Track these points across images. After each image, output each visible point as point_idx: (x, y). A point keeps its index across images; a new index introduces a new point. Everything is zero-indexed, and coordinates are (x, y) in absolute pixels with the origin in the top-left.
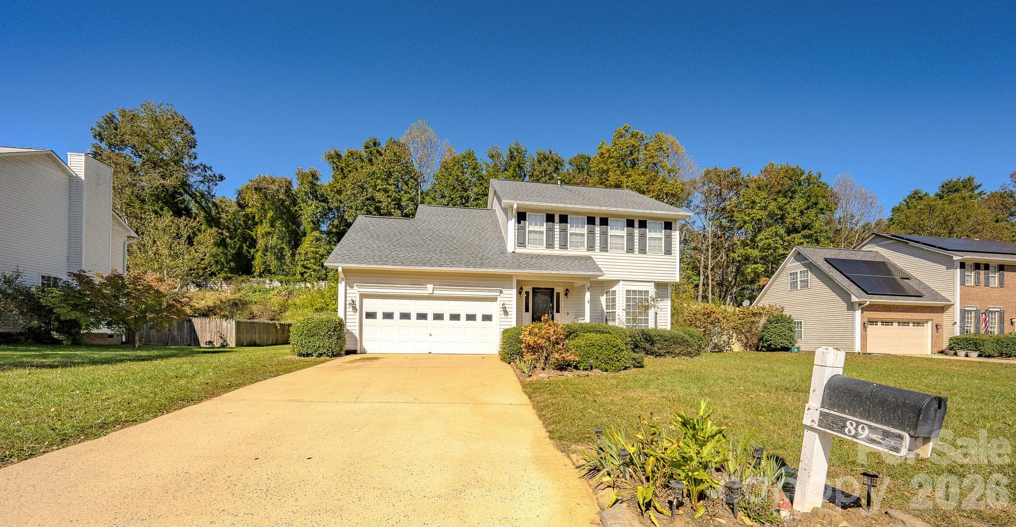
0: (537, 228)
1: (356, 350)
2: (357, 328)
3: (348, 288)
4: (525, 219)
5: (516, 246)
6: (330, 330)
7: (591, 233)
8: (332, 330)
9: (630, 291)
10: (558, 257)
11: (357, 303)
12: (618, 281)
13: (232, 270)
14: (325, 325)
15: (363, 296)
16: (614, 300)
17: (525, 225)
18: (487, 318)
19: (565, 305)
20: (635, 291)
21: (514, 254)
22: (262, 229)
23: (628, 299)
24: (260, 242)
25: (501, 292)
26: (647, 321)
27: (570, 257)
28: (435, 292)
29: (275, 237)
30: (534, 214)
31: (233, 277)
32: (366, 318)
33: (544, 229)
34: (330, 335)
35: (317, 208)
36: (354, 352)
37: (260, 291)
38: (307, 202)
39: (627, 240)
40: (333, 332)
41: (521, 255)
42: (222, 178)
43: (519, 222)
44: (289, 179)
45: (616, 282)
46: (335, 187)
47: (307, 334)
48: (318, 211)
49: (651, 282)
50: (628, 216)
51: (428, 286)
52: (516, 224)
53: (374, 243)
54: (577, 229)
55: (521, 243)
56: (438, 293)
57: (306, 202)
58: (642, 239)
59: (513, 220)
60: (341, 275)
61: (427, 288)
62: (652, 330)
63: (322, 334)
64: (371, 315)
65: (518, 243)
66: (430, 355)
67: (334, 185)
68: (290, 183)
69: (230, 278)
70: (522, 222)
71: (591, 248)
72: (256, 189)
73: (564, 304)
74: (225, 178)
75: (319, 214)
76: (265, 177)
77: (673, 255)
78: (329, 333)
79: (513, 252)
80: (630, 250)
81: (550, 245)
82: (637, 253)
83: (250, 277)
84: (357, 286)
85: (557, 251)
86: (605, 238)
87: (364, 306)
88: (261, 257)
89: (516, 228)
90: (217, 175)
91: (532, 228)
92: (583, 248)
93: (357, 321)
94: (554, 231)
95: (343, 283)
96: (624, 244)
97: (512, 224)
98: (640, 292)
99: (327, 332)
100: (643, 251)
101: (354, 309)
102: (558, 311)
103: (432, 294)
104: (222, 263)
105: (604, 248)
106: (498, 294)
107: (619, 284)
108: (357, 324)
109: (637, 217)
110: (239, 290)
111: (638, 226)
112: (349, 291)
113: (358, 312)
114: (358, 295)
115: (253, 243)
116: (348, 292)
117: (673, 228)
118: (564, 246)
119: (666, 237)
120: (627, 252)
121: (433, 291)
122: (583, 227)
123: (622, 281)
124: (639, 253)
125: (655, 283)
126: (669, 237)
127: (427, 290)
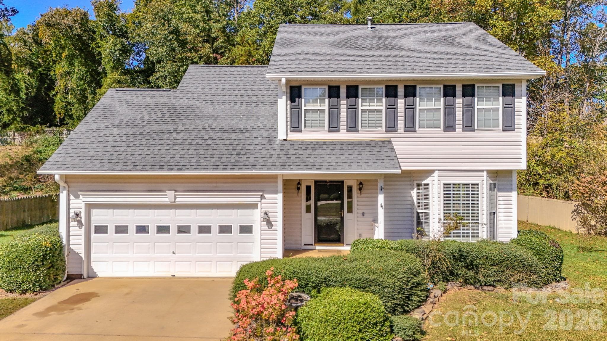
0: (317, 106)
1: (81, 275)
2: (83, 246)
3: (72, 197)
4: (300, 97)
5: (289, 131)
6: (37, 260)
7: (392, 108)
8: (39, 259)
9: (449, 185)
10: (342, 143)
11: (83, 215)
12: (433, 171)
13: (25, 120)
14: (30, 255)
15: (90, 207)
16: (426, 196)
17: (300, 102)
18: (246, 229)
19: (359, 203)
20: (457, 185)
21: (285, 142)
22: (59, 68)
23: (447, 197)
24: (59, 84)
25: (262, 197)
27: (360, 143)
28: (177, 200)
29: (75, 77)
30: (311, 87)
31: (26, 127)
32: (95, 233)
33: (325, 106)
34: (38, 266)
35: (115, 45)
36: (79, 277)
37: (53, 145)
38: (106, 36)
39: (445, 115)
40: (42, 261)
41: (293, 143)
42: (14, 12)
43: (292, 100)
44: (84, 11)
45: (429, 173)
46: (137, 17)
47: (8, 266)
48: (116, 48)
49: (482, 171)
50: (446, 80)
51: (168, 192)
52: (289, 102)
53: (112, 132)
54: (371, 104)
55: (295, 127)
56: (180, 200)
57: (104, 37)
58: (467, 111)
59: (284, 98)
60: (62, 184)
61: (166, 195)
63: (26, 266)
64: (101, 229)
65: (291, 127)
66: (174, 279)
67: (136, 15)
68: (86, 15)
69: (23, 129)
70: (297, 99)
71: (391, 127)
72: (48, 25)
73: (358, 201)
74: (18, 12)
75: (117, 52)
76: (57, 11)
77: (516, 131)
78: (36, 263)
79: (284, 140)
80: (449, 127)
81: (334, 127)
83: (46, 127)
84: (82, 195)
85: (343, 135)
86: (411, 113)
87: (93, 218)
88: (61, 100)
89: (289, 106)
90: (9, 8)
91: (310, 107)
92: (380, 129)
93: (83, 237)
94: (339, 109)
95: (65, 192)
96: (440, 120)
97: (283, 103)
98: (465, 185)
99: (33, 263)
100: (469, 127)
101: (80, 223)
102: (350, 211)
103: (175, 201)
104: (15, 113)
105: (410, 127)
106: (259, 199)
107: (433, 175)
108: (83, 242)
109: (459, 81)
110: (32, 143)
111: (461, 93)
112: (73, 200)
113: (83, 227)
114: (83, 206)
115: (52, 83)
116: (71, 202)
117: (516, 92)
118: (353, 127)
119: (506, 106)
120: (444, 131)
121: (175, 198)
122: (380, 100)
123: (439, 170)
124: (463, 131)
125: (488, 172)
126: (510, 106)
127: (167, 197)
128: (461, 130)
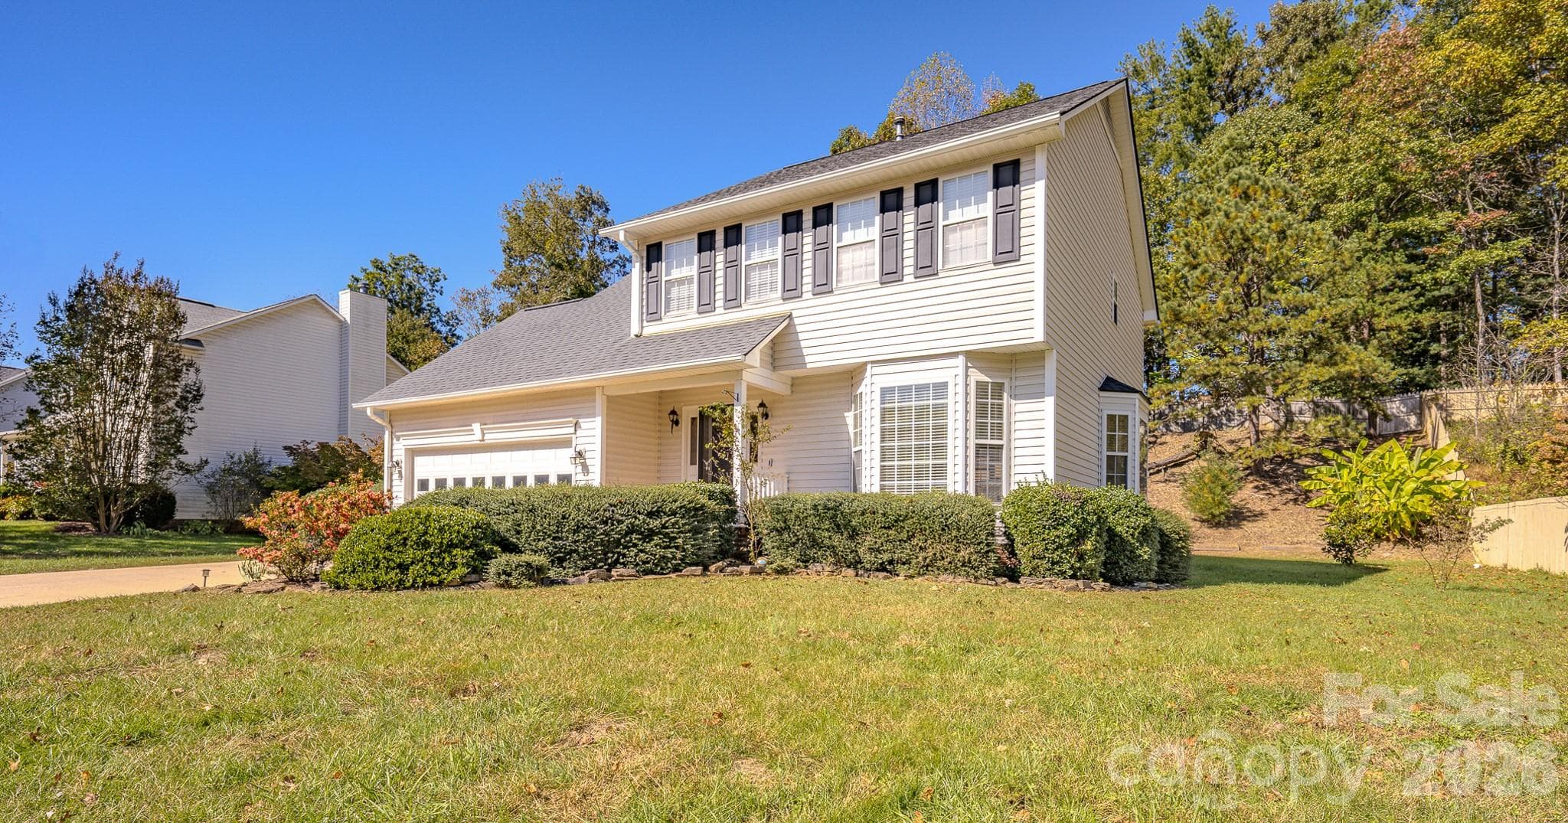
0: (682, 272)
3: (395, 441)
5: (643, 321)
7: (793, 254)
9: (891, 390)
10: (719, 330)
11: (404, 465)
12: (864, 366)
15: (413, 454)
17: (660, 271)
19: (763, 443)
20: (904, 390)
21: (637, 339)
23: (888, 414)
25: (577, 426)
26: (940, 471)
27: (737, 326)
28: (487, 437)
30: (675, 240)
33: (694, 268)
39: (882, 249)
41: (649, 340)
43: (649, 269)
45: (862, 370)
49: (955, 355)
50: (886, 180)
51: (474, 428)
52: (644, 270)
54: (762, 251)
55: (653, 312)
56: (492, 437)
58: (925, 236)
59: (637, 265)
60: (379, 421)
61: (472, 430)
62: (957, 498)
64: (424, 485)
65: (647, 313)
71: (791, 291)
77: (1023, 260)
79: (637, 334)
80: (892, 274)
81: (706, 306)
82: (911, 278)
84: (401, 436)
85: (721, 316)
86: (824, 258)
87: (416, 470)
89: (643, 281)
91: (673, 275)
92: (774, 296)
94: (713, 270)
95: (387, 433)
96: (873, 263)
98: (922, 388)
100: (927, 269)
103: (483, 440)
105: (823, 285)
106: (573, 430)
107: (868, 374)
109: (907, 177)
111: (912, 201)
112: (396, 445)
114: (404, 452)
116: (394, 448)
117: (1021, 179)
118: (733, 302)
119: (1000, 210)
120: (881, 284)
121: (483, 435)
122: (774, 245)
123: (873, 362)
124: (916, 278)
125: (969, 355)
126: (1008, 209)
127: (475, 433)
128: (912, 276)
